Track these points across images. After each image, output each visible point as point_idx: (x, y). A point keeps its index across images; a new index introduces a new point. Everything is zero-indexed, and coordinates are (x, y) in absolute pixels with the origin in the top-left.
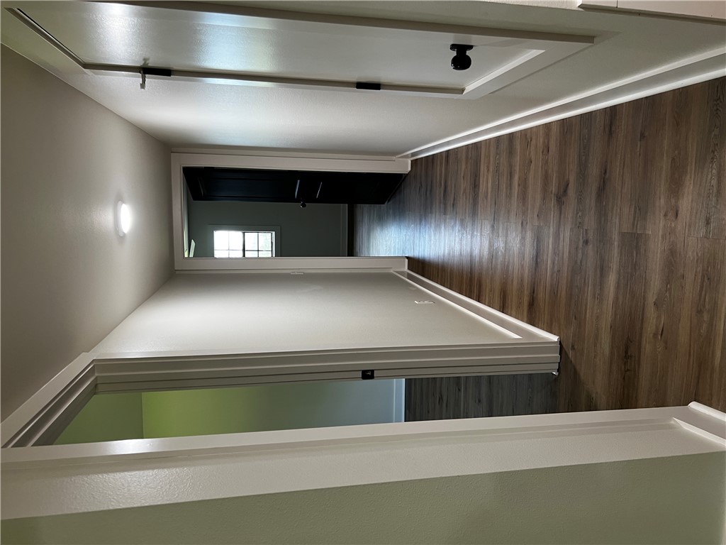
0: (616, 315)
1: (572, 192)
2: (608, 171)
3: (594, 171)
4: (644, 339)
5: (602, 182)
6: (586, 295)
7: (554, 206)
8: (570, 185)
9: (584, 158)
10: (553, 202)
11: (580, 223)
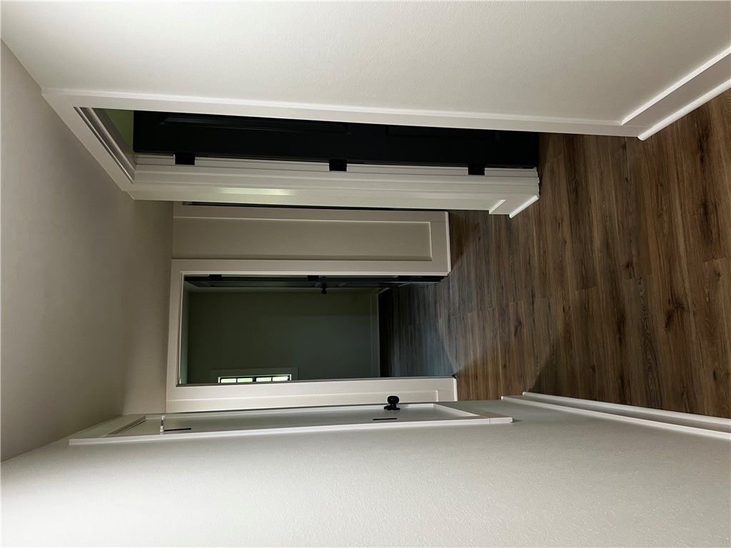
0: (589, 215)
1: (660, 319)
2: (618, 340)
3: (634, 341)
4: (568, 214)
5: (622, 329)
6: (619, 212)
7: (686, 295)
8: (664, 325)
9: (649, 357)
10: (689, 301)
11: (640, 283)
